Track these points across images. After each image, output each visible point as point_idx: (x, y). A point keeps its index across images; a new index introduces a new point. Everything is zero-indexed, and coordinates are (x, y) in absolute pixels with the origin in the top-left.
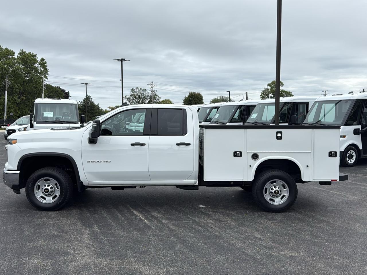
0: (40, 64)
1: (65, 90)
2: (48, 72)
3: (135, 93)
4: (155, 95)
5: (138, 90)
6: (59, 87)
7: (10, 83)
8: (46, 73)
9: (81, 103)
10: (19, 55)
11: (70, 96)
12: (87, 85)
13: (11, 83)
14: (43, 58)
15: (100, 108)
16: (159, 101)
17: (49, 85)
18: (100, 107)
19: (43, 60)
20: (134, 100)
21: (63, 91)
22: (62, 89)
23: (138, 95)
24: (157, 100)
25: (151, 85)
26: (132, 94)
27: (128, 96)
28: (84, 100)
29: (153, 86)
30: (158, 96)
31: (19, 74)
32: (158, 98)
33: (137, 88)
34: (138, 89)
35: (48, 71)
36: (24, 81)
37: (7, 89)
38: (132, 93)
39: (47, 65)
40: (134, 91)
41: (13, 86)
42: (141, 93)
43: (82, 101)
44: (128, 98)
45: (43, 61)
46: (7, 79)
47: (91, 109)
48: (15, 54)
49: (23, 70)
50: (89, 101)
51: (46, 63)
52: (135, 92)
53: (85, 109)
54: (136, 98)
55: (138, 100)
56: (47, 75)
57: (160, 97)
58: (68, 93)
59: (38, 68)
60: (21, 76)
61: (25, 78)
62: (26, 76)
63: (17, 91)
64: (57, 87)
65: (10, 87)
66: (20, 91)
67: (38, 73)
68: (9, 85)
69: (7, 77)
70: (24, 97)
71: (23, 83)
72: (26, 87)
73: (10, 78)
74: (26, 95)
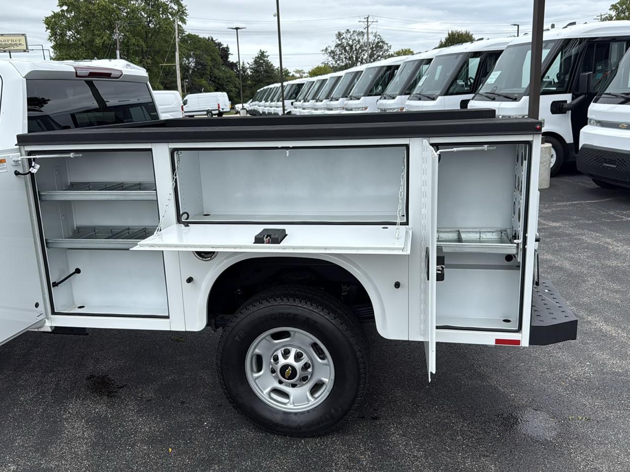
1: (222, 43)
2: (186, 12)
3: (344, 41)
4: (381, 42)
5: (349, 34)
6: (212, 39)
7: (123, 36)
8: (183, 12)
9: (251, 65)
11: (231, 54)
12: (238, 30)
13: (125, 35)
15: (290, 73)
16: (388, 54)
17: (195, 35)
18: (290, 71)
20: (341, 54)
21: (220, 44)
22: (216, 42)
23: (349, 44)
24: (384, 52)
25: (366, 23)
26: (339, 42)
27: (331, 47)
28: (255, 61)
29: (369, 23)
30: (387, 44)
31: (136, 18)
32: (385, 47)
33: (348, 30)
34: (349, 32)
35: (185, 9)
36: (148, 31)
37: (118, 47)
38: (337, 40)
40: (342, 37)
41: (128, 42)
42: (355, 39)
43: (252, 62)
44: (331, 51)
46: (117, 28)
47: (268, 77)
49: (144, 10)
50: (264, 61)
52: (344, 38)
53: (257, 77)
54: (345, 50)
55: (349, 54)
56: (185, 18)
57: (389, 45)
58: (227, 48)
59: (168, 5)
60: (141, 22)
61: (148, 24)
62: (150, 21)
63: (136, 50)
64: (209, 38)
65: (123, 42)
66: (142, 50)
67: (169, 14)
68: (121, 40)
69: (116, 26)
70: (149, 60)
71: (146, 34)
72: (151, 42)
73: (122, 27)
74: (151, 56)
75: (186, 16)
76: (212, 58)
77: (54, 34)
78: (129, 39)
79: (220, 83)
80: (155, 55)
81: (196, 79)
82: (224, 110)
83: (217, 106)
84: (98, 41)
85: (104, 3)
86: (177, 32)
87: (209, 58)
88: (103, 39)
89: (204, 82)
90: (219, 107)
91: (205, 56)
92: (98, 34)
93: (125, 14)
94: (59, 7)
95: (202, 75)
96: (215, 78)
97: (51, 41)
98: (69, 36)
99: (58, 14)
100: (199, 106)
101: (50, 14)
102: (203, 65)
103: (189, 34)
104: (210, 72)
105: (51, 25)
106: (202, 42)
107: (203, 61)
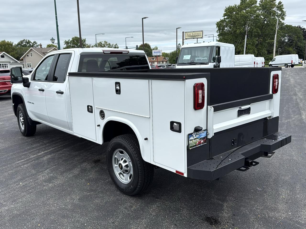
0: (278, 7)
2: (285, 14)
6: (300, 26)
7: (250, 28)
8: (284, 15)
10: (260, 3)
14: (280, 2)
19: (280, 3)
21: (304, 29)
22: (302, 28)
31: (258, 19)
35: (285, 13)
36: (263, 25)
37: (246, 34)
39: (284, 7)
41: (252, 31)
45: (280, 5)
46: (247, 25)
48: (257, 3)
49: (262, 15)
51: (282, 6)
56: (284, 17)
59: (276, 11)
60: (260, 21)
61: (264, 22)
62: (265, 20)
63: (256, 34)
64: (298, 26)
65: (249, 31)
66: (259, 34)
67: (276, 16)
68: (248, 31)
69: (247, 23)
70: (262, 39)
71: (262, 27)
72: (264, 30)
73: (250, 24)
74: (263, 37)
75: (285, 16)
76: (298, 37)
77: (219, 29)
78: (253, 29)
79: (301, 49)
80: (265, 37)
81: (287, 48)
82: (295, 64)
83: (291, 61)
84: (238, 31)
85: (243, 14)
86: (277, 25)
87: (296, 37)
88: (241, 30)
89: (291, 49)
90: (292, 62)
91: (294, 36)
92: (238, 28)
93: (253, 18)
94: (223, 17)
95: (290, 46)
96: (298, 47)
97: (217, 32)
98: (226, 30)
99: (223, 20)
100: (281, 61)
101: (219, 20)
102: (293, 41)
103: (287, 25)
104: (295, 44)
105: (218, 25)
106: (293, 29)
107: (292, 39)
